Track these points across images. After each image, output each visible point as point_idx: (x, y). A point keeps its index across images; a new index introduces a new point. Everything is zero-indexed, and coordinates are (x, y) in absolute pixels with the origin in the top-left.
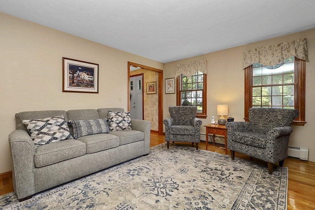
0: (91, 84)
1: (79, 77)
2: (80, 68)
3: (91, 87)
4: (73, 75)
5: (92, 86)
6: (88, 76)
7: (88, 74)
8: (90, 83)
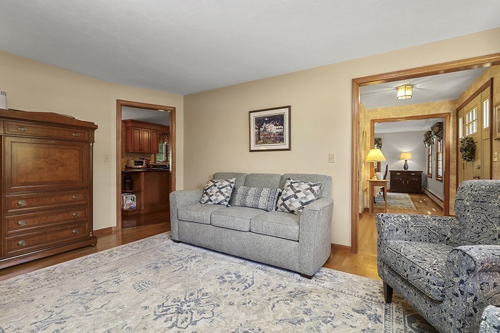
0: (280, 138)
1: (266, 131)
2: (266, 119)
3: (279, 142)
4: (259, 129)
5: (282, 140)
6: (275, 127)
7: (276, 124)
8: (278, 136)
